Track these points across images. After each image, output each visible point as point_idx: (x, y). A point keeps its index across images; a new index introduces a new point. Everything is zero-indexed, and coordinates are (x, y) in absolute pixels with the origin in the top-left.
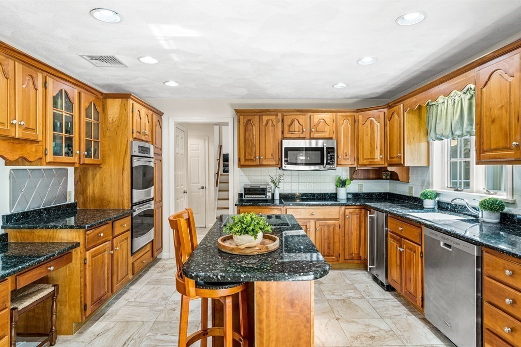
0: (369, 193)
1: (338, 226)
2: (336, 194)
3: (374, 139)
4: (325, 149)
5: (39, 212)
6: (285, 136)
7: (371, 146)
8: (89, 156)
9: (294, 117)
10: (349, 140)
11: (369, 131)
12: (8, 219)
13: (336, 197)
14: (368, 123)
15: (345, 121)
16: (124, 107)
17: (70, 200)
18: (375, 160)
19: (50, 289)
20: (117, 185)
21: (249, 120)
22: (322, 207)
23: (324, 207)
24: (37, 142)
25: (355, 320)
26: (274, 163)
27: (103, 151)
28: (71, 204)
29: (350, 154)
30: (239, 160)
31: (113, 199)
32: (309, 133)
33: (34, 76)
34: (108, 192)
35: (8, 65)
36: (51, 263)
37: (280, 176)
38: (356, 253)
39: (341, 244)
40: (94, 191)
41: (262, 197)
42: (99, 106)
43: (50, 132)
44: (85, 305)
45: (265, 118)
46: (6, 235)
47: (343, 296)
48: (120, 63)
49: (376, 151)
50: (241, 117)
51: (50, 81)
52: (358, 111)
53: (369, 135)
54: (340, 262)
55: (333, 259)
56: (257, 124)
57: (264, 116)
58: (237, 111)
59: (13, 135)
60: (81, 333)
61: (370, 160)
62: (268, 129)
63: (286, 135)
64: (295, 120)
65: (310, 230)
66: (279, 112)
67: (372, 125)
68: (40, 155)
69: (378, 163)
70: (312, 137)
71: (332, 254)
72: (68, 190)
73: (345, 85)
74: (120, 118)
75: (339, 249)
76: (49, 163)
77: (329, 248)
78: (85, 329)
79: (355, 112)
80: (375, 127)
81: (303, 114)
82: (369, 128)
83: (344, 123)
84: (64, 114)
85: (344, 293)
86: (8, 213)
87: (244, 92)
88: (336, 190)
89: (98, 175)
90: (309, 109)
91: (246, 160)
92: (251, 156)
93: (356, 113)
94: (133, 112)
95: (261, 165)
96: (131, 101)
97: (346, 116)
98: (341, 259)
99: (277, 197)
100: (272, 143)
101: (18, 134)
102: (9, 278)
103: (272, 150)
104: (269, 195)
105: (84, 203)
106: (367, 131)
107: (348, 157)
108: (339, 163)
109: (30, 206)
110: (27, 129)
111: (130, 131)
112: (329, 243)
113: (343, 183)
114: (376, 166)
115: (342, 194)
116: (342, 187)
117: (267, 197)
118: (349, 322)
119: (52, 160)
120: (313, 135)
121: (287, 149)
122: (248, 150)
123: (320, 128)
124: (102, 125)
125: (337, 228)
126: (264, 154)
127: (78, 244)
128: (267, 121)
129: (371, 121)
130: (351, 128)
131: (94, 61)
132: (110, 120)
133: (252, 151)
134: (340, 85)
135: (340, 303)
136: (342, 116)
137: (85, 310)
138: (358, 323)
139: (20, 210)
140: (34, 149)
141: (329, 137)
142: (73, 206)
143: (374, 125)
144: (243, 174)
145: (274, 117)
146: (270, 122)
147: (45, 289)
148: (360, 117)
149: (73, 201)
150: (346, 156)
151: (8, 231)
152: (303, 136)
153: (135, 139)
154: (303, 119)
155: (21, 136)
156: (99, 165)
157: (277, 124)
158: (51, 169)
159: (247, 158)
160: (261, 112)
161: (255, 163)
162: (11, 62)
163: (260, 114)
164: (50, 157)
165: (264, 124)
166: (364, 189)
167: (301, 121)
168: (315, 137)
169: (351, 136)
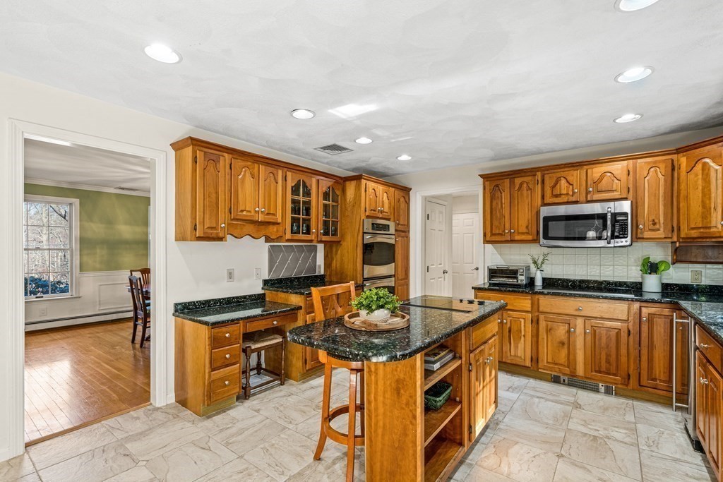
0: (716, 286)
1: (626, 331)
2: (641, 284)
3: (710, 194)
4: (609, 217)
5: (290, 280)
6: (545, 202)
7: (704, 206)
8: (326, 233)
9: (558, 175)
10: (661, 199)
11: (700, 182)
12: (266, 282)
13: (641, 288)
14: (699, 167)
15: (652, 169)
16: (358, 187)
17: (320, 272)
18: (712, 230)
19: (279, 340)
20: (352, 260)
21: (497, 186)
22: (597, 300)
23: (601, 301)
24: (278, 224)
25: (588, 467)
26: (530, 237)
27: (341, 229)
28: (320, 276)
29: (662, 221)
30: (485, 235)
31: (349, 273)
32: (584, 195)
33: (275, 172)
34: (346, 267)
35: (254, 168)
36: (277, 318)
37: (545, 255)
38: (663, 378)
39: (632, 360)
40: (336, 265)
41: (510, 281)
42: (338, 189)
43: (289, 215)
44: (306, 360)
45: (518, 181)
46: (264, 294)
47: (600, 432)
48: (345, 149)
49: (714, 215)
50: (487, 183)
51: (289, 174)
52: (678, 151)
53: (700, 188)
54: (630, 387)
55: (615, 380)
56: (507, 190)
57: (516, 179)
58: (484, 177)
59: (257, 219)
60: (304, 383)
61: (702, 230)
62: (522, 195)
63: (548, 200)
64: (562, 178)
65: (575, 331)
66: (538, 171)
67: (705, 172)
68: (280, 234)
69: (718, 235)
70: (589, 199)
71: (613, 370)
72: (317, 264)
73: (637, 116)
74: (355, 198)
75: (628, 367)
76: (288, 241)
77: (608, 362)
78: (308, 381)
79: (675, 153)
80: (713, 174)
81: (575, 168)
82: (700, 176)
83: (651, 174)
84: (301, 200)
85: (605, 429)
86: (267, 278)
87: (489, 153)
88: (642, 277)
89: (339, 251)
90: (585, 160)
91: (493, 234)
92: (499, 229)
93: (676, 155)
94: (366, 191)
95: (512, 241)
96: (364, 182)
97: (655, 162)
98: (633, 382)
99: (539, 283)
100: (527, 212)
101: (261, 218)
102: (241, 322)
103: (526, 221)
104: (522, 279)
105: (330, 276)
106: (696, 182)
107: (657, 226)
108: (640, 236)
109: (282, 274)
110: (268, 214)
111: (363, 209)
112: (608, 356)
113: (652, 268)
114: (714, 240)
115: (652, 284)
116: (650, 273)
117: (519, 282)
118: (576, 466)
119: (290, 238)
120: (592, 196)
121: (547, 219)
122: (496, 223)
123: (604, 184)
124: (341, 206)
125: (624, 335)
126: (516, 226)
127: (300, 308)
128: (521, 184)
129: (705, 164)
130: (665, 180)
131: (327, 151)
132: (348, 200)
133: (500, 223)
134: (628, 118)
135: (585, 439)
136: (645, 163)
137: (306, 364)
138: (590, 472)
139: (275, 277)
140: (275, 230)
141: (620, 197)
142: (322, 277)
143: (709, 169)
144: (495, 252)
145: (530, 178)
146: (525, 185)
147: (275, 338)
148: (683, 160)
149: (322, 273)
150: (654, 224)
151: (267, 292)
152: (574, 200)
153: (368, 217)
154: (574, 175)
155: (263, 220)
156: (339, 242)
157: (534, 187)
158: (302, 246)
159: (494, 232)
160: (512, 174)
161: (503, 239)
162: (256, 165)
163: (511, 176)
164: (288, 236)
165: (517, 188)
166: (703, 279)
167: (570, 178)
168: (594, 199)
169: (664, 193)
